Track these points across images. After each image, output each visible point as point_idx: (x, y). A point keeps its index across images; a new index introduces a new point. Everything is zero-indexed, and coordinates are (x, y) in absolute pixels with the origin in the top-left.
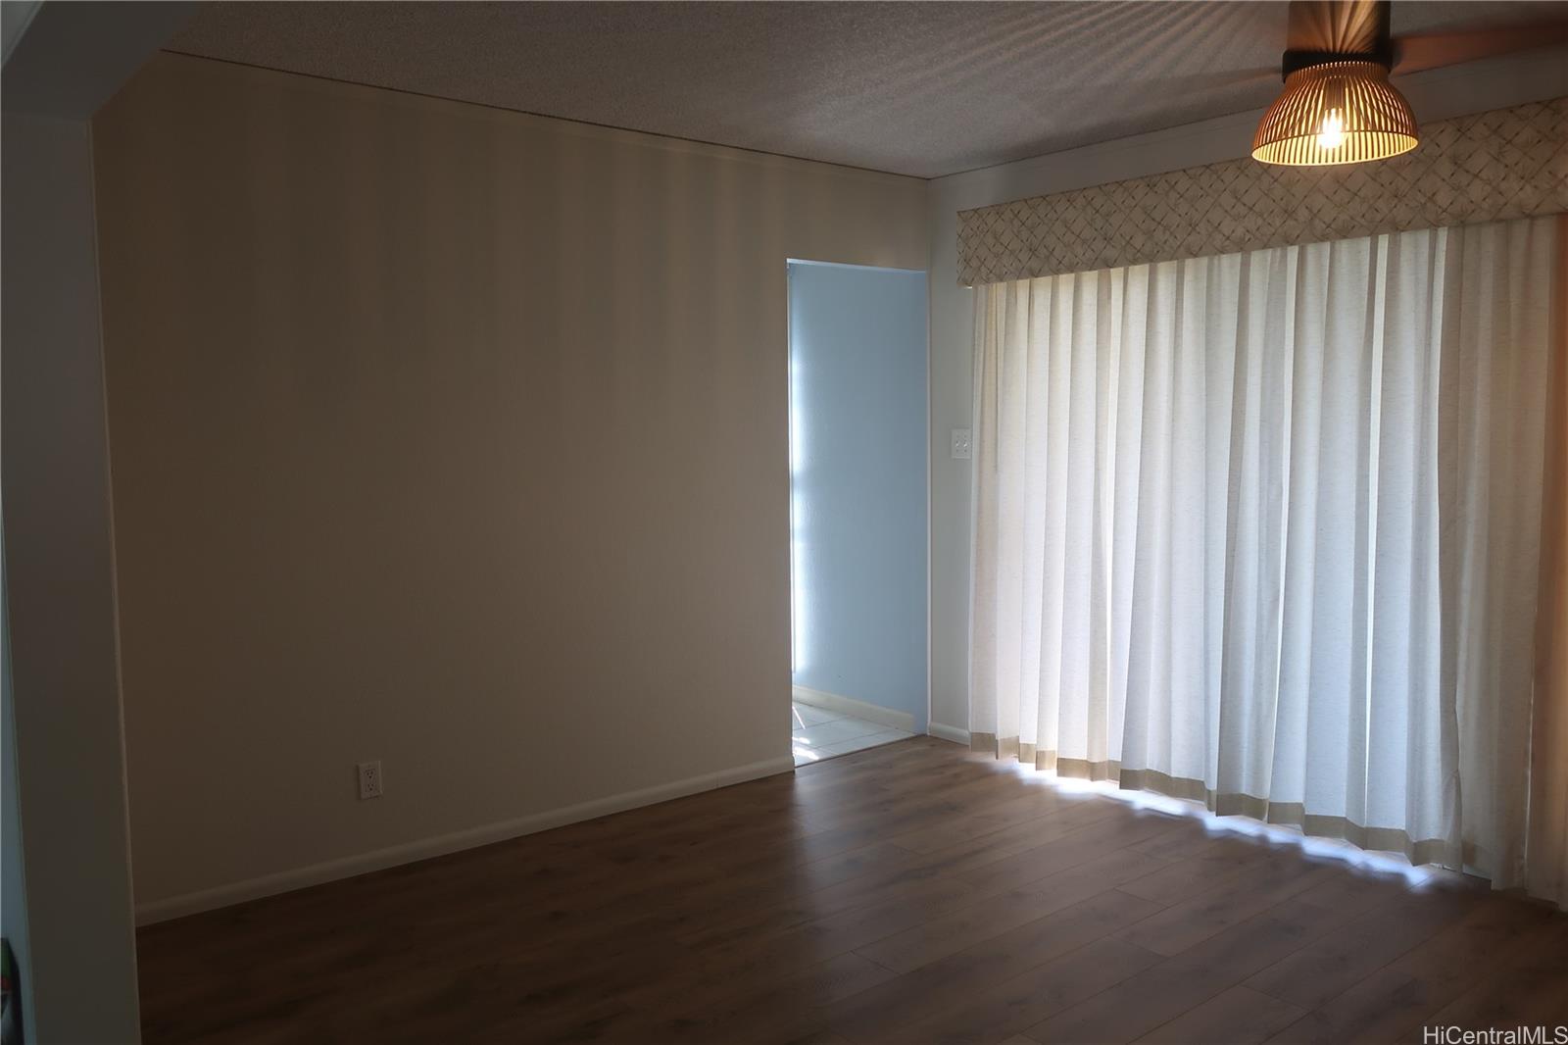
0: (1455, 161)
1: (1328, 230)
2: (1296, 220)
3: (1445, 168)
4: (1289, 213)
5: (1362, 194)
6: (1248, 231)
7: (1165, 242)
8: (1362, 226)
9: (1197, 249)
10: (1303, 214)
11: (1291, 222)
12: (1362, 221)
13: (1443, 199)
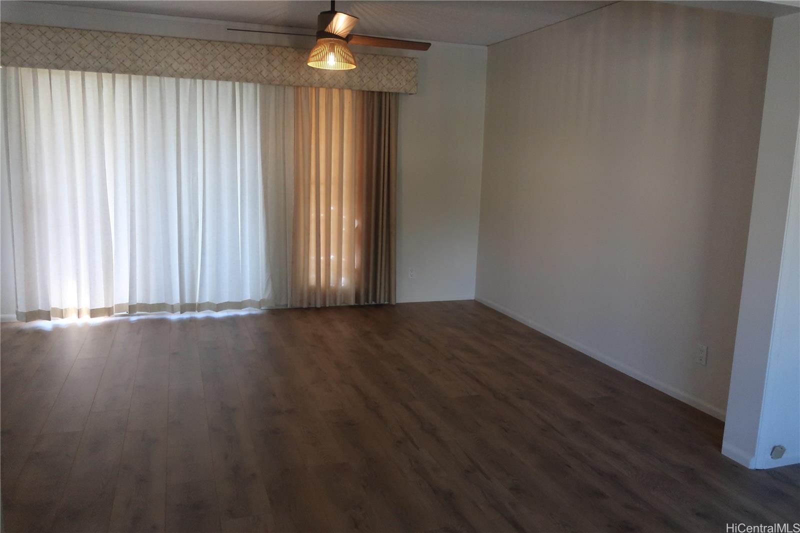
0: (268, 61)
1: (221, 76)
2: (207, 70)
3: (265, 63)
4: (205, 67)
5: (235, 65)
6: (185, 70)
7: (143, 67)
8: (234, 77)
9: (160, 73)
10: (210, 68)
11: (205, 70)
12: (234, 75)
13: (264, 73)
